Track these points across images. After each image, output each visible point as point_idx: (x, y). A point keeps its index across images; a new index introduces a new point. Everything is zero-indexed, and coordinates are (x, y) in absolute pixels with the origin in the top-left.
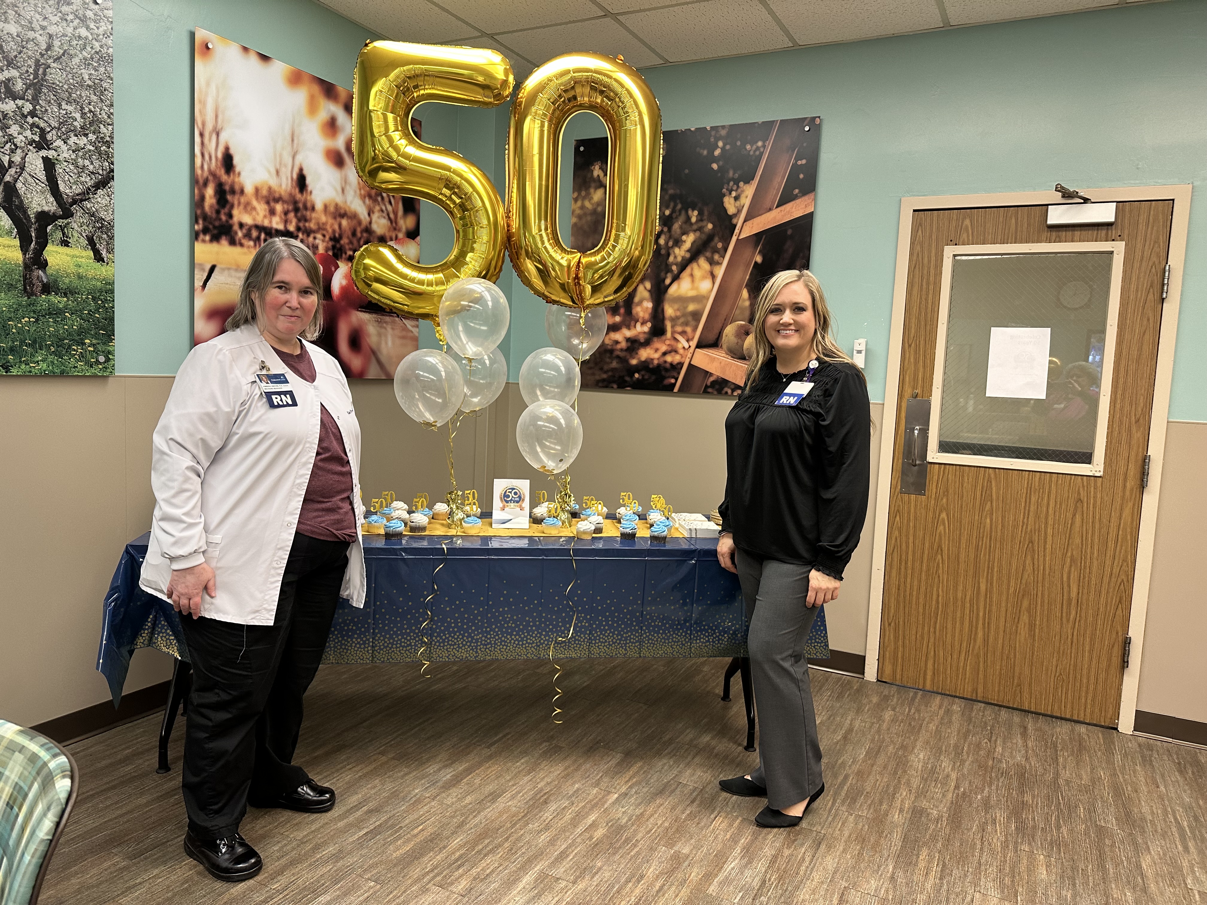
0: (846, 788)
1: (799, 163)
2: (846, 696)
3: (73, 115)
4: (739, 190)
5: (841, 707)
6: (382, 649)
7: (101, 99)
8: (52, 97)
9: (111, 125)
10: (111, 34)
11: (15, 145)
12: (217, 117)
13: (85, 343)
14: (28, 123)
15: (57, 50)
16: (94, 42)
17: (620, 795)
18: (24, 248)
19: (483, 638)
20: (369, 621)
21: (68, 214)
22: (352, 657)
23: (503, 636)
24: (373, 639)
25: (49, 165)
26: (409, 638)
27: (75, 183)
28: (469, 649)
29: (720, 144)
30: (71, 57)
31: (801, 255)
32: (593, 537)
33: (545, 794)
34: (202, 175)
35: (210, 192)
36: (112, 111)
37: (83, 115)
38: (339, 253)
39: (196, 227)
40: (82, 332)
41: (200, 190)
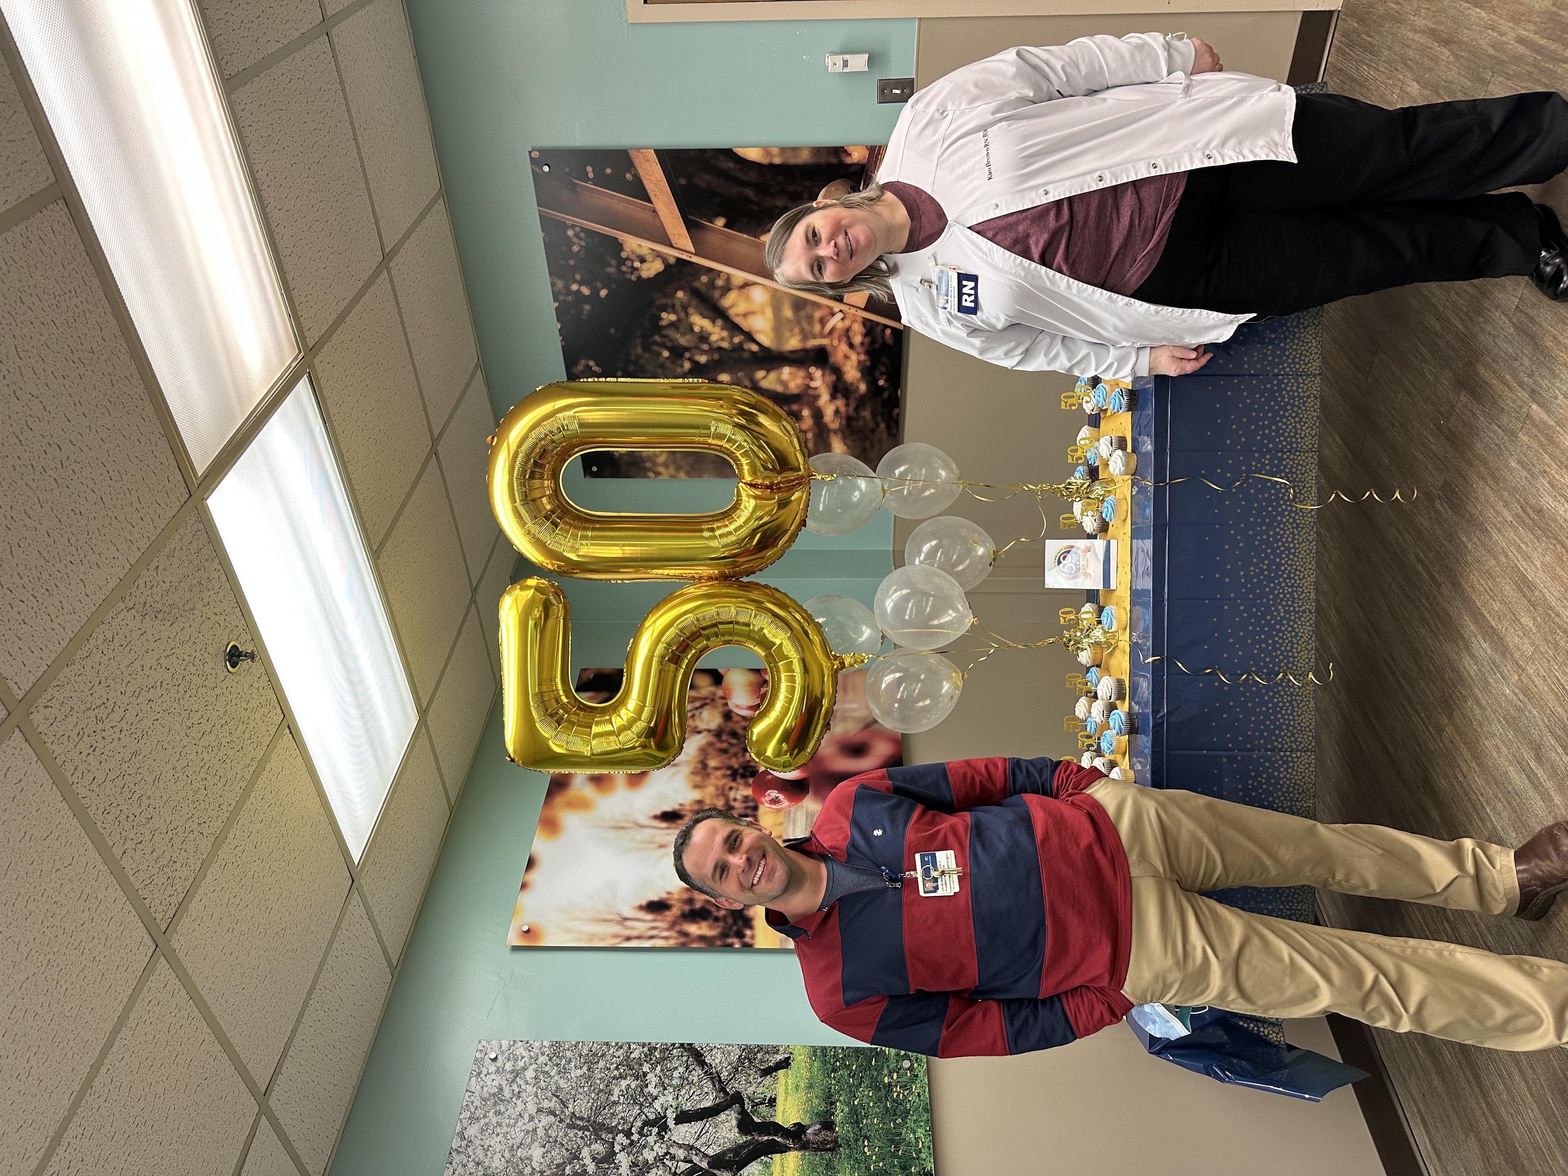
0: (1542, 42)
1: (591, 175)
2: (1369, 39)
3: (623, 1088)
4: (632, 257)
5: (1389, 48)
6: (1296, 739)
7: (602, 1056)
8: (606, 1111)
9: (630, 1046)
10: (527, 1042)
11: (666, 1154)
12: (605, 920)
13: (890, 1084)
14: (639, 1139)
15: (553, 1104)
16: (539, 1062)
17: (1534, 401)
18: (783, 1149)
19: (1284, 603)
20: (1255, 756)
21: (737, 1099)
22: (1306, 778)
23: (1282, 576)
24: (1280, 750)
25: (684, 1117)
26: (1281, 704)
27: (701, 1088)
28: (1299, 623)
29: (574, 287)
30: (558, 1088)
31: (713, 161)
32: (1133, 451)
33: (1524, 511)
34: (675, 938)
35: (693, 929)
36: (613, 1044)
37: (622, 1077)
38: (749, 769)
39: (737, 946)
40: (876, 1085)
41: (693, 941)
